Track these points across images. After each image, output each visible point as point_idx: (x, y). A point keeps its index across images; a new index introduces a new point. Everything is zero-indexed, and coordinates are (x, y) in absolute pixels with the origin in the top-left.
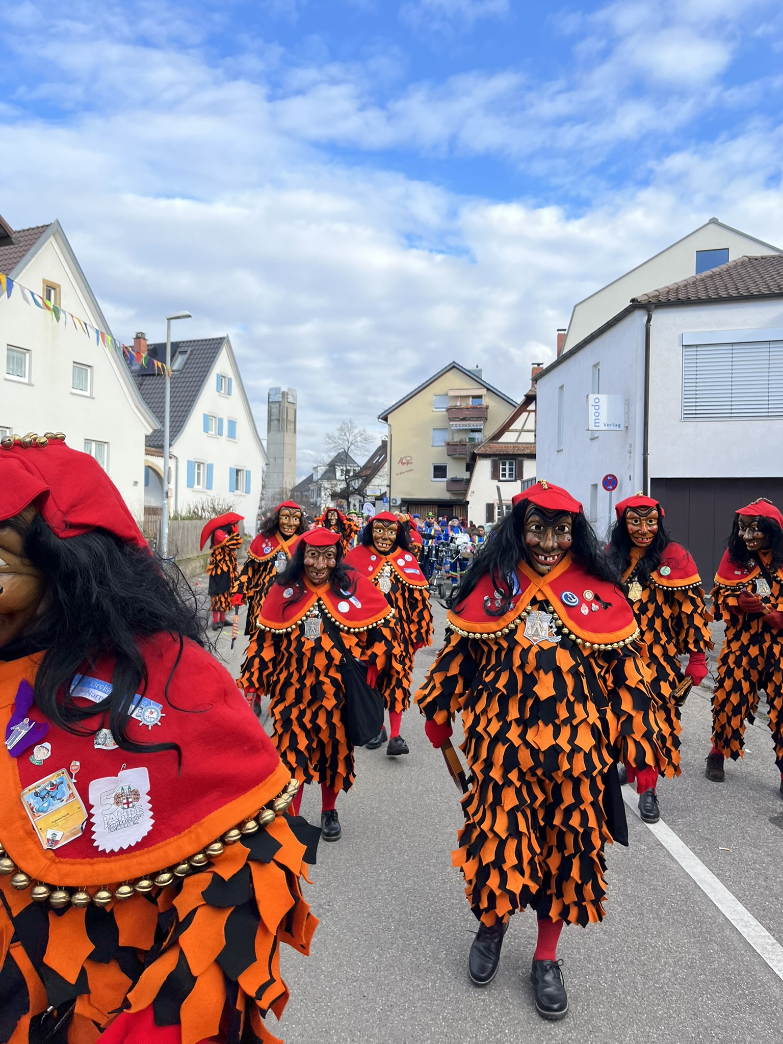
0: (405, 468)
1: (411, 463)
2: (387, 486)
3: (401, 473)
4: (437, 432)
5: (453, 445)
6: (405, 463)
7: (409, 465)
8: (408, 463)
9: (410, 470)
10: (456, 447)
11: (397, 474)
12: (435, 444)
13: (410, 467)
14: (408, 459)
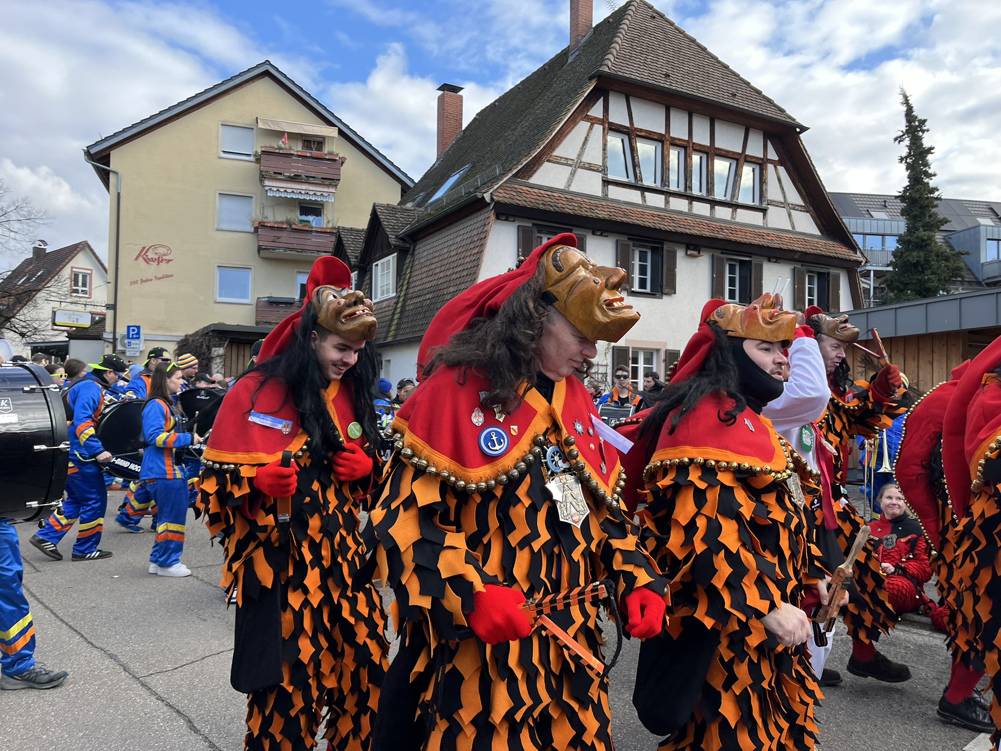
0: (152, 270)
1: (169, 261)
2: (108, 307)
3: (142, 281)
4: (228, 203)
5: (272, 228)
6: (153, 260)
7: (163, 264)
8: (159, 261)
9: (167, 276)
10: (279, 234)
11: (136, 282)
12: (225, 226)
13: (164, 268)
14: (161, 251)
